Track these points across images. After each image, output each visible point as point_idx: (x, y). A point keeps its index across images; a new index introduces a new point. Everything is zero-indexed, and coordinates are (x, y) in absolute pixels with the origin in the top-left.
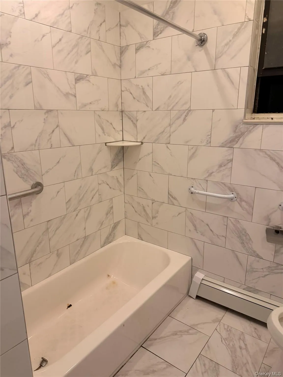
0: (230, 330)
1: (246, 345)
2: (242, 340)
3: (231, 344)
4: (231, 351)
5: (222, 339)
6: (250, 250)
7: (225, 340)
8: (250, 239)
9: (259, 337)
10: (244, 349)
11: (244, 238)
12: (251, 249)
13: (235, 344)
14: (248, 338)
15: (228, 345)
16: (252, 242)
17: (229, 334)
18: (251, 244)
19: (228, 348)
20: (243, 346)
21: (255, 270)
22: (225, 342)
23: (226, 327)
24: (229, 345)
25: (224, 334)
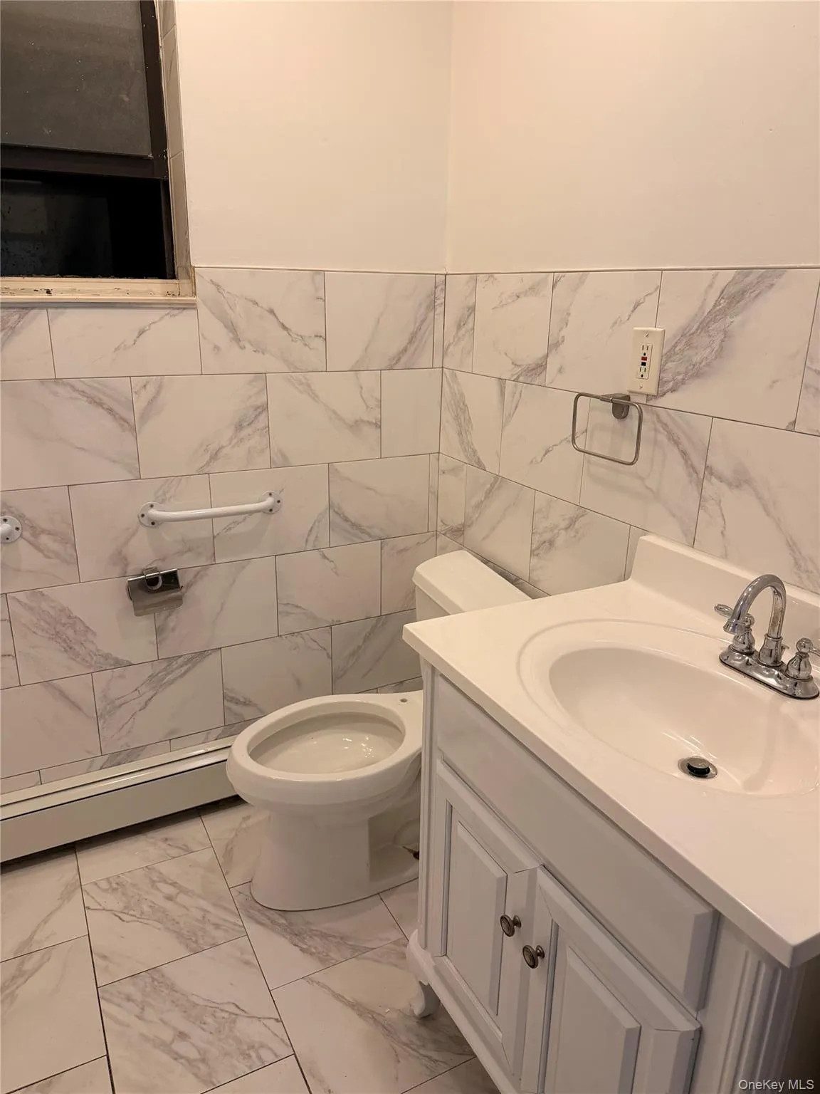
0: (117, 884)
1: (174, 884)
2: (159, 882)
3: (146, 908)
4: (155, 920)
5: (116, 916)
6: (95, 658)
7: (126, 911)
8: (88, 628)
9: (186, 851)
10: (178, 893)
11: (70, 632)
12: (95, 655)
13: (153, 903)
14: (167, 868)
15: (141, 915)
16: (94, 634)
17: (123, 894)
18: (92, 642)
19: (146, 921)
20: (170, 890)
21: (118, 703)
22: (132, 915)
23: (104, 885)
24: (142, 913)
25: (114, 902)
